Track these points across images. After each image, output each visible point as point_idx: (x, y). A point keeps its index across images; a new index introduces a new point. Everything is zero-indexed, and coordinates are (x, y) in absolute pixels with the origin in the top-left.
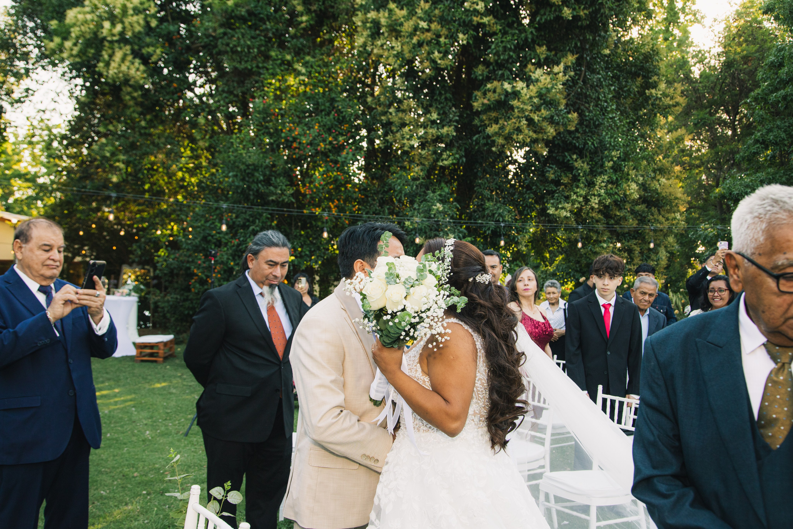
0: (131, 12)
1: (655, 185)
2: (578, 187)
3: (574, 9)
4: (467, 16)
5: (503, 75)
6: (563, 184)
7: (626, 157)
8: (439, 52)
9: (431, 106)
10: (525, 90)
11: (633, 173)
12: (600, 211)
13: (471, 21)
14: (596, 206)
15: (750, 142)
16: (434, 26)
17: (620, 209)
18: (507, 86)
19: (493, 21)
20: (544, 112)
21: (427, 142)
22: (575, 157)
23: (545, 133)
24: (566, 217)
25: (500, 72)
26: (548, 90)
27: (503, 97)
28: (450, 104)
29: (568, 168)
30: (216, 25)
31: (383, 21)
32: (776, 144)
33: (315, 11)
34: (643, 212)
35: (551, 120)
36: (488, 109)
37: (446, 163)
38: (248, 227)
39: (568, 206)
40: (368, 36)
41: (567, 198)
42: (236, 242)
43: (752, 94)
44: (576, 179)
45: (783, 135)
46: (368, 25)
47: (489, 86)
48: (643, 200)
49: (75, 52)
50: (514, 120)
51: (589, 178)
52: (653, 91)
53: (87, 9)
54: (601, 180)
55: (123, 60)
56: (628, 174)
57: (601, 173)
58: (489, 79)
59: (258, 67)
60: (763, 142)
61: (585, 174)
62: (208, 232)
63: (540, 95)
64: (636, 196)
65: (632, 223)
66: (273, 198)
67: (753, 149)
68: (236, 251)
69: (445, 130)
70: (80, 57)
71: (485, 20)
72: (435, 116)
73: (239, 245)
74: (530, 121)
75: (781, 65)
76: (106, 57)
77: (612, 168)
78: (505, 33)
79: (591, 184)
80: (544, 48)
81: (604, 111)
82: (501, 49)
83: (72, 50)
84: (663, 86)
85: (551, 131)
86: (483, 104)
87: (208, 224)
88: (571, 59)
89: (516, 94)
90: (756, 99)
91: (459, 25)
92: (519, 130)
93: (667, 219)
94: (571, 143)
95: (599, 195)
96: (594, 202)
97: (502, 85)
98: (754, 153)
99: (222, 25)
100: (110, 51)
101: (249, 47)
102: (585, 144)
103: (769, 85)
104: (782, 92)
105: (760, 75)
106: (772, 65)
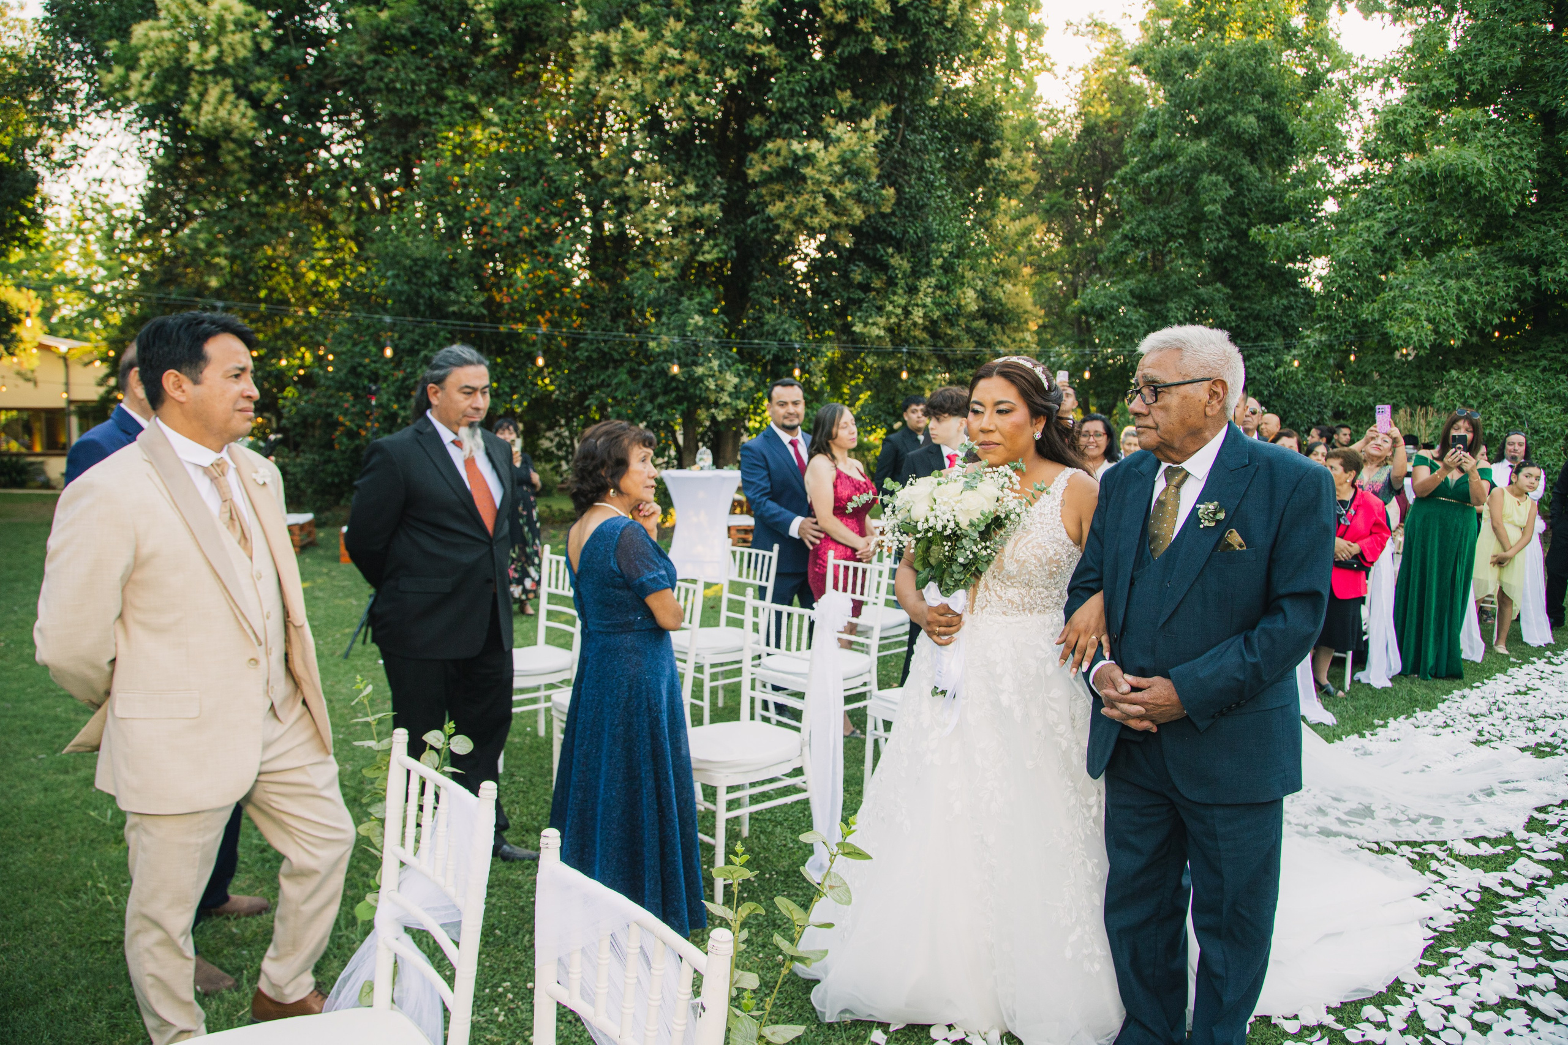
0: (231, 27)
1: (998, 293)
2: (894, 293)
3: (889, 40)
4: (738, 42)
5: (790, 130)
6: (874, 289)
7: (960, 252)
8: (698, 94)
9: (686, 173)
10: (822, 152)
11: (969, 274)
12: (925, 329)
13: (744, 51)
14: (920, 321)
15: (1117, 237)
16: (689, 56)
17: (952, 325)
18: (796, 146)
19: (775, 52)
20: (849, 186)
21: (680, 226)
22: (890, 250)
23: (850, 215)
24: (878, 337)
25: (786, 126)
26: (855, 154)
27: (790, 162)
28: (713, 171)
29: (881, 266)
30: (363, 48)
31: (615, 47)
32: (1149, 241)
33: (512, 30)
34: (982, 330)
35: (858, 198)
36: (768, 179)
37: (708, 257)
38: (418, 352)
39: (882, 321)
40: (592, 68)
41: (880, 309)
42: (400, 375)
43: (1119, 172)
44: (891, 282)
45: (1157, 230)
46: (592, 52)
47: (770, 146)
48: (983, 314)
49: (146, 89)
50: (806, 197)
51: (910, 281)
52: (995, 161)
53: (164, 23)
54: (926, 284)
55: (221, 100)
56: (963, 277)
57: (926, 275)
58: (769, 136)
59: (427, 113)
60: (1133, 239)
61: (905, 276)
62: (357, 360)
63: (843, 162)
64: (974, 307)
65: (968, 345)
66: (454, 308)
67: (1121, 248)
68: (401, 388)
69: (707, 209)
70: (155, 97)
71: (765, 50)
72: (691, 188)
73: (404, 379)
74: (830, 198)
75: (1153, 136)
76: (195, 96)
77: (941, 267)
78: (792, 70)
79: (912, 290)
80: (848, 93)
81: (930, 186)
82: (786, 92)
83: (141, 85)
84: (1007, 154)
85: (858, 213)
86: (762, 172)
87: (357, 349)
88: (885, 110)
89: (809, 159)
90: (1123, 180)
91: (727, 56)
92: (814, 211)
93: (1014, 341)
94: (885, 231)
95: (924, 306)
96: (918, 315)
97: (789, 145)
98: (1122, 253)
99: (372, 50)
100: (201, 88)
101: (413, 83)
102: (905, 232)
103: (1139, 162)
104: (1155, 172)
105: (1127, 147)
106: (1142, 135)
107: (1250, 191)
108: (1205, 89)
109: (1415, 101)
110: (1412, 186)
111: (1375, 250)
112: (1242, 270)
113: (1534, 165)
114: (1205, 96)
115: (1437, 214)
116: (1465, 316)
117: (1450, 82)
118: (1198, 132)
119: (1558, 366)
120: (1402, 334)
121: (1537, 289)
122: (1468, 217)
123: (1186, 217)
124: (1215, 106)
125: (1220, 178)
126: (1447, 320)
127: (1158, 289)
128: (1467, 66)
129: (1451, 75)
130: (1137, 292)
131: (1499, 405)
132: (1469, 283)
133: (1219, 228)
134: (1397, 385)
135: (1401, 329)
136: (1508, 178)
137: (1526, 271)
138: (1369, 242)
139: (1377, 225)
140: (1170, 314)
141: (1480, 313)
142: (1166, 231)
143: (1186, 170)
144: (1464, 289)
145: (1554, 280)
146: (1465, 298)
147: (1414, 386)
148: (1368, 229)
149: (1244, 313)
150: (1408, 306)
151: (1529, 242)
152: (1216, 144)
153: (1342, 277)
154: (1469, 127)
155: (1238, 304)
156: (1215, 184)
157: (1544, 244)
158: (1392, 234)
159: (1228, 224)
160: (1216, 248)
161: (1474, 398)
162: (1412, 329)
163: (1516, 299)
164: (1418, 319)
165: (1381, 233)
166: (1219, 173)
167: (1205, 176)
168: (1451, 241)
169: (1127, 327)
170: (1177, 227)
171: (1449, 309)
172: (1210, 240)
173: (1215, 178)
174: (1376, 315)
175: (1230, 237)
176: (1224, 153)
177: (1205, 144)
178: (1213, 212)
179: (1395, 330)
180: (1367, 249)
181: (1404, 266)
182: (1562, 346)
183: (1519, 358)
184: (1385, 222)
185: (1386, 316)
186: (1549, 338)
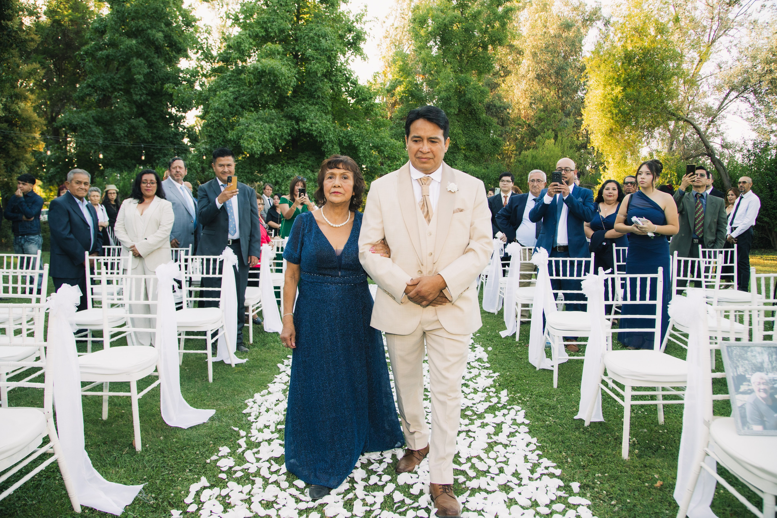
1: (15, 107)
32: (103, 90)
43: (83, 48)
45: (108, 84)
48: (7, 119)
52: (10, 23)
64: (2, 114)
67: (87, 91)
75: (104, 32)
90: (86, 53)
103: (95, 44)
104: (105, 52)
105: (88, 35)
106: (96, 30)
107: (157, 72)
108: (135, 11)
109: (247, 35)
110: (254, 75)
111: (230, 105)
112: (153, 113)
113: (297, 76)
114: (135, 16)
115: (261, 91)
116: (272, 140)
117: (262, 30)
118: (129, 35)
119: (306, 166)
120: (249, 146)
121: (298, 131)
122: (272, 95)
123: (123, 80)
124: (141, 23)
125: (143, 62)
126: (266, 142)
127: (108, 117)
128: (269, 25)
129: (262, 27)
130: (96, 118)
132: (273, 125)
133: (141, 89)
134: (242, 172)
135: (248, 144)
136: (288, 79)
137: (294, 122)
138: (227, 101)
139: (229, 94)
140: (116, 132)
141: (278, 139)
142: (112, 86)
143: (123, 54)
144: (271, 128)
145: (305, 128)
146: (272, 132)
147: (248, 173)
148: (226, 95)
149: (154, 135)
150: (250, 133)
151: (296, 109)
152: (141, 43)
153: (217, 116)
154: (276, 53)
155: (150, 130)
156: (140, 64)
157: (300, 112)
158: (236, 99)
159: (145, 87)
160: (140, 99)
161: (279, 178)
163: (290, 135)
164: (255, 140)
165: (232, 97)
166: (141, 59)
167: (135, 59)
168: (265, 106)
169: (92, 136)
170: (118, 84)
171: (267, 137)
172: (137, 95)
173: (140, 61)
174: (235, 137)
175: (147, 94)
176: (144, 49)
177: (134, 42)
178: (138, 79)
179: (246, 144)
180: (227, 104)
181: (246, 114)
182: (306, 157)
183: (291, 161)
184: (233, 93)
185: (240, 138)
186: (300, 154)
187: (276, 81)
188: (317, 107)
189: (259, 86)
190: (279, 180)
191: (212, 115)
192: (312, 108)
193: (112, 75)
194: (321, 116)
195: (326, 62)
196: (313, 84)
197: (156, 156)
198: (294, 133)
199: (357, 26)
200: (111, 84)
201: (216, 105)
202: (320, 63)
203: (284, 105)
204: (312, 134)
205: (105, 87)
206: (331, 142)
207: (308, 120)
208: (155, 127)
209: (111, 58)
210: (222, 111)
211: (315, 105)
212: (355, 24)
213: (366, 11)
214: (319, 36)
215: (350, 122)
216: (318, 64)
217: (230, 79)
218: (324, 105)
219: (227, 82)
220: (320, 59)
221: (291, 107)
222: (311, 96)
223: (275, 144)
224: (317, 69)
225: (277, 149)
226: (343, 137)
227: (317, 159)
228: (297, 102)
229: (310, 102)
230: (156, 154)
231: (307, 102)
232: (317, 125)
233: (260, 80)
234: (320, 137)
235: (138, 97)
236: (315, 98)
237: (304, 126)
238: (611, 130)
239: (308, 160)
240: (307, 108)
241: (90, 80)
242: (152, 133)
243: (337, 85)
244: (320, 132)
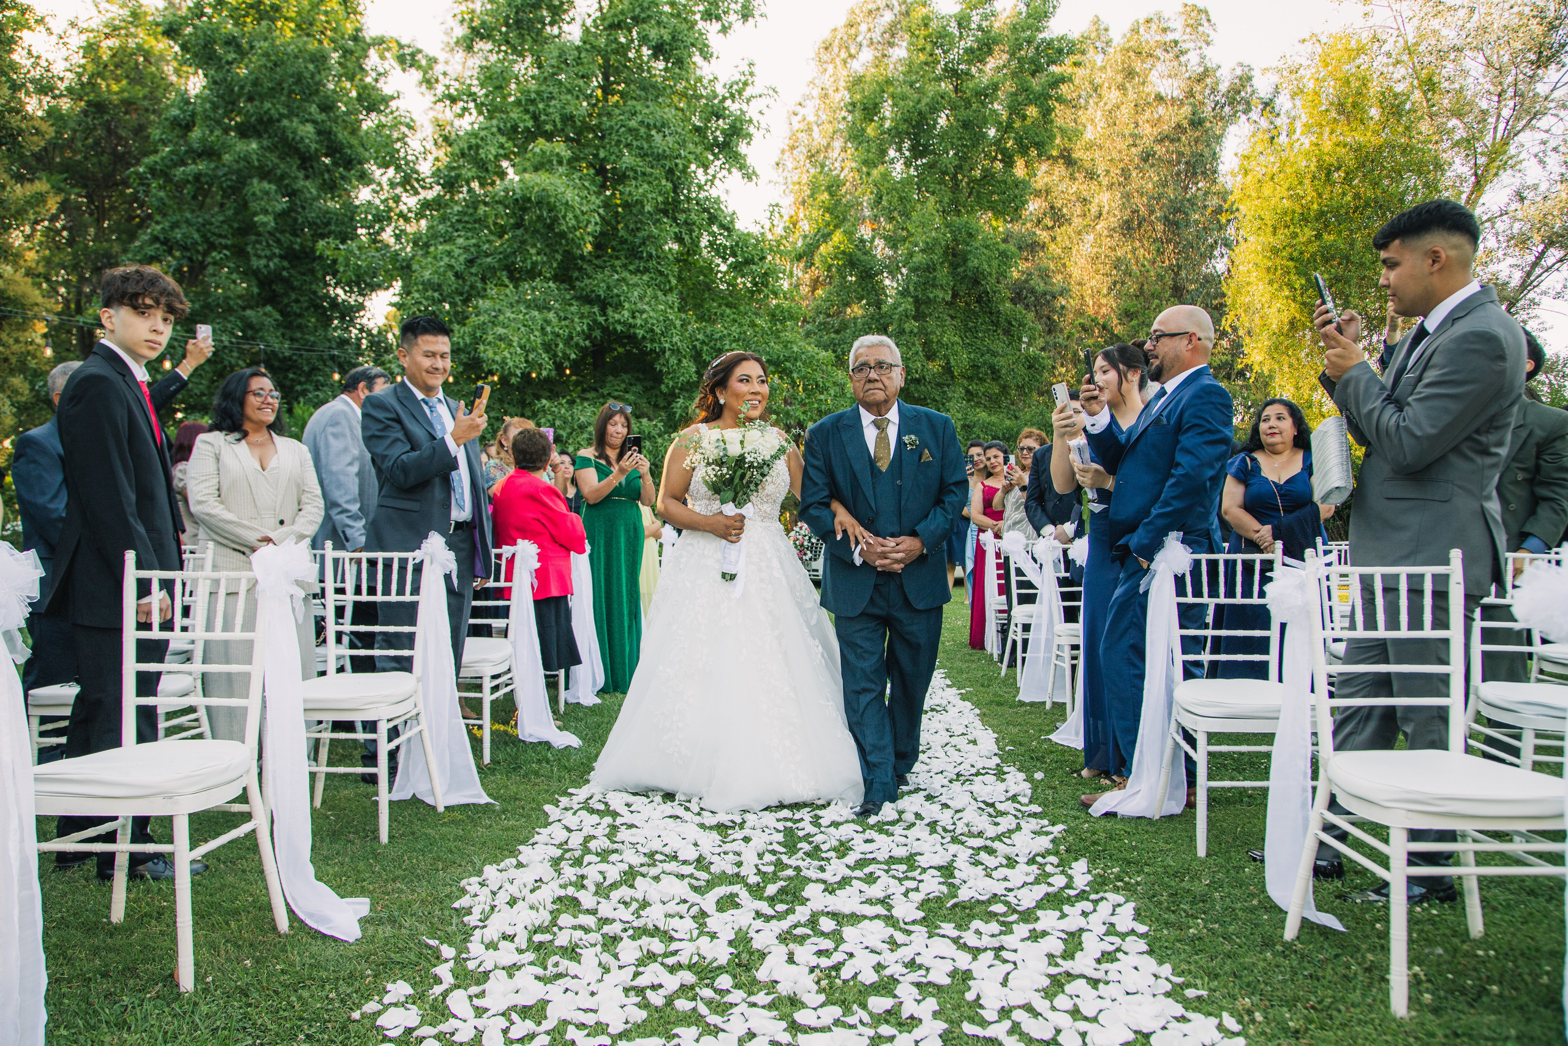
32: (185, 248)
43: (146, 160)
45: (196, 236)
75: (190, 126)
90: (152, 170)
103: (171, 152)
104: (192, 168)
105: (155, 133)
106: (175, 123)
107: (304, 208)
108: (256, 83)
109: (494, 130)
110: (507, 207)
111: (457, 275)
112: (293, 296)
113: (601, 211)
114: (255, 91)
115: (523, 242)
116: (548, 347)
117: (527, 117)
118: (244, 132)
120: (498, 358)
121: (605, 330)
122: (547, 250)
123: (231, 227)
124: (267, 105)
125: (273, 187)
126: (534, 350)
128: (541, 106)
129: (527, 111)
131: (585, 436)
132: (551, 315)
133: (269, 245)
135: (495, 353)
136: (582, 218)
137: (596, 309)
138: (451, 267)
139: (457, 252)
141: (561, 346)
142: (206, 240)
143: (231, 172)
144: (547, 322)
145: (619, 322)
146: (549, 329)
148: (449, 253)
149: (296, 344)
150: (500, 331)
151: (599, 282)
152: (268, 149)
153: (427, 299)
154: (555, 160)
155: (288, 333)
156: (267, 193)
157: (608, 288)
158: (471, 262)
159: (278, 241)
160: (267, 266)
161: (564, 429)
162: (506, 353)
163: (588, 337)
164: (511, 345)
165: (462, 259)
166: (270, 182)
167: (255, 181)
168: (532, 274)
170: (220, 236)
171: (536, 338)
172: (259, 257)
173: (266, 185)
174: (468, 340)
175: (282, 257)
176: (276, 161)
177: (254, 146)
178: (264, 224)
179: (490, 354)
180: (450, 274)
181: (493, 292)
182: (623, 386)
183: (589, 395)
184: (466, 249)
185: (477, 340)
186: (610, 378)
187: (555, 220)
188: (645, 278)
189: (519, 232)
190: (561, 432)
191: (417, 295)
192: (634, 279)
193: (207, 217)
194: (656, 297)
195: (664, 182)
196: (638, 229)
197: (299, 388)
198: (597, 333)
199: (733, 107)
200: (204, 236)
201: (427, 274)
202: (649, 183)
203: (576, 274)
204: (635, 335)
205: (189, 241)
206: (676, 351)
207: (627, 305)
208: (300, 327)
209: (203, 180)
210: (438, 288)
211: (643, 273)
212: (728, 103)
213: (752, 74)
214: (648, 126)
215: (719, 311)
216: (646, 186)
217: (459, 221)
218: (661, 273)
219: (452, 226)
220: (651, 175)
221: (590, 277)
222: (634, 254)
223: (555, 355)
224: (644, 195)
225: (559, 367)
226: (703, 343)
227: (646, 389)
228: (603, 268)
229: (631, 268)
230: (300, 383)
231: (625, 266)
232: (645, 316)
233: (523, 219)
234: (652, 341)
235: (263, 262)
236: (641, 258)
237: (617, 316)
238: (1292, 323)
239: (626, 391)
240: (624, 280)
241: (159, 227)
242: (292, 340)
243: (691, 231)
244: (652, 330)
